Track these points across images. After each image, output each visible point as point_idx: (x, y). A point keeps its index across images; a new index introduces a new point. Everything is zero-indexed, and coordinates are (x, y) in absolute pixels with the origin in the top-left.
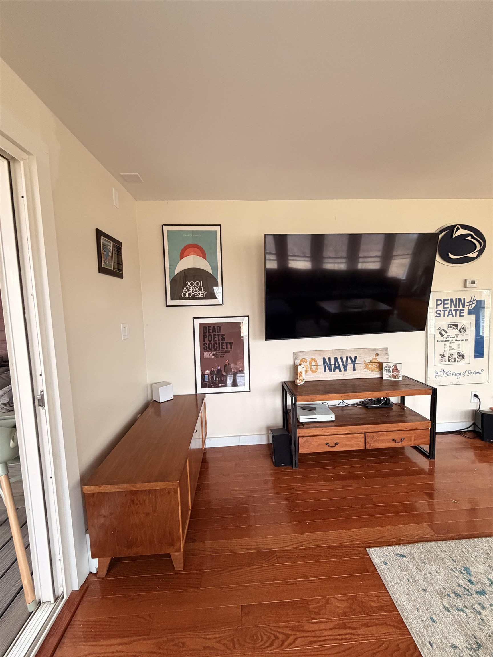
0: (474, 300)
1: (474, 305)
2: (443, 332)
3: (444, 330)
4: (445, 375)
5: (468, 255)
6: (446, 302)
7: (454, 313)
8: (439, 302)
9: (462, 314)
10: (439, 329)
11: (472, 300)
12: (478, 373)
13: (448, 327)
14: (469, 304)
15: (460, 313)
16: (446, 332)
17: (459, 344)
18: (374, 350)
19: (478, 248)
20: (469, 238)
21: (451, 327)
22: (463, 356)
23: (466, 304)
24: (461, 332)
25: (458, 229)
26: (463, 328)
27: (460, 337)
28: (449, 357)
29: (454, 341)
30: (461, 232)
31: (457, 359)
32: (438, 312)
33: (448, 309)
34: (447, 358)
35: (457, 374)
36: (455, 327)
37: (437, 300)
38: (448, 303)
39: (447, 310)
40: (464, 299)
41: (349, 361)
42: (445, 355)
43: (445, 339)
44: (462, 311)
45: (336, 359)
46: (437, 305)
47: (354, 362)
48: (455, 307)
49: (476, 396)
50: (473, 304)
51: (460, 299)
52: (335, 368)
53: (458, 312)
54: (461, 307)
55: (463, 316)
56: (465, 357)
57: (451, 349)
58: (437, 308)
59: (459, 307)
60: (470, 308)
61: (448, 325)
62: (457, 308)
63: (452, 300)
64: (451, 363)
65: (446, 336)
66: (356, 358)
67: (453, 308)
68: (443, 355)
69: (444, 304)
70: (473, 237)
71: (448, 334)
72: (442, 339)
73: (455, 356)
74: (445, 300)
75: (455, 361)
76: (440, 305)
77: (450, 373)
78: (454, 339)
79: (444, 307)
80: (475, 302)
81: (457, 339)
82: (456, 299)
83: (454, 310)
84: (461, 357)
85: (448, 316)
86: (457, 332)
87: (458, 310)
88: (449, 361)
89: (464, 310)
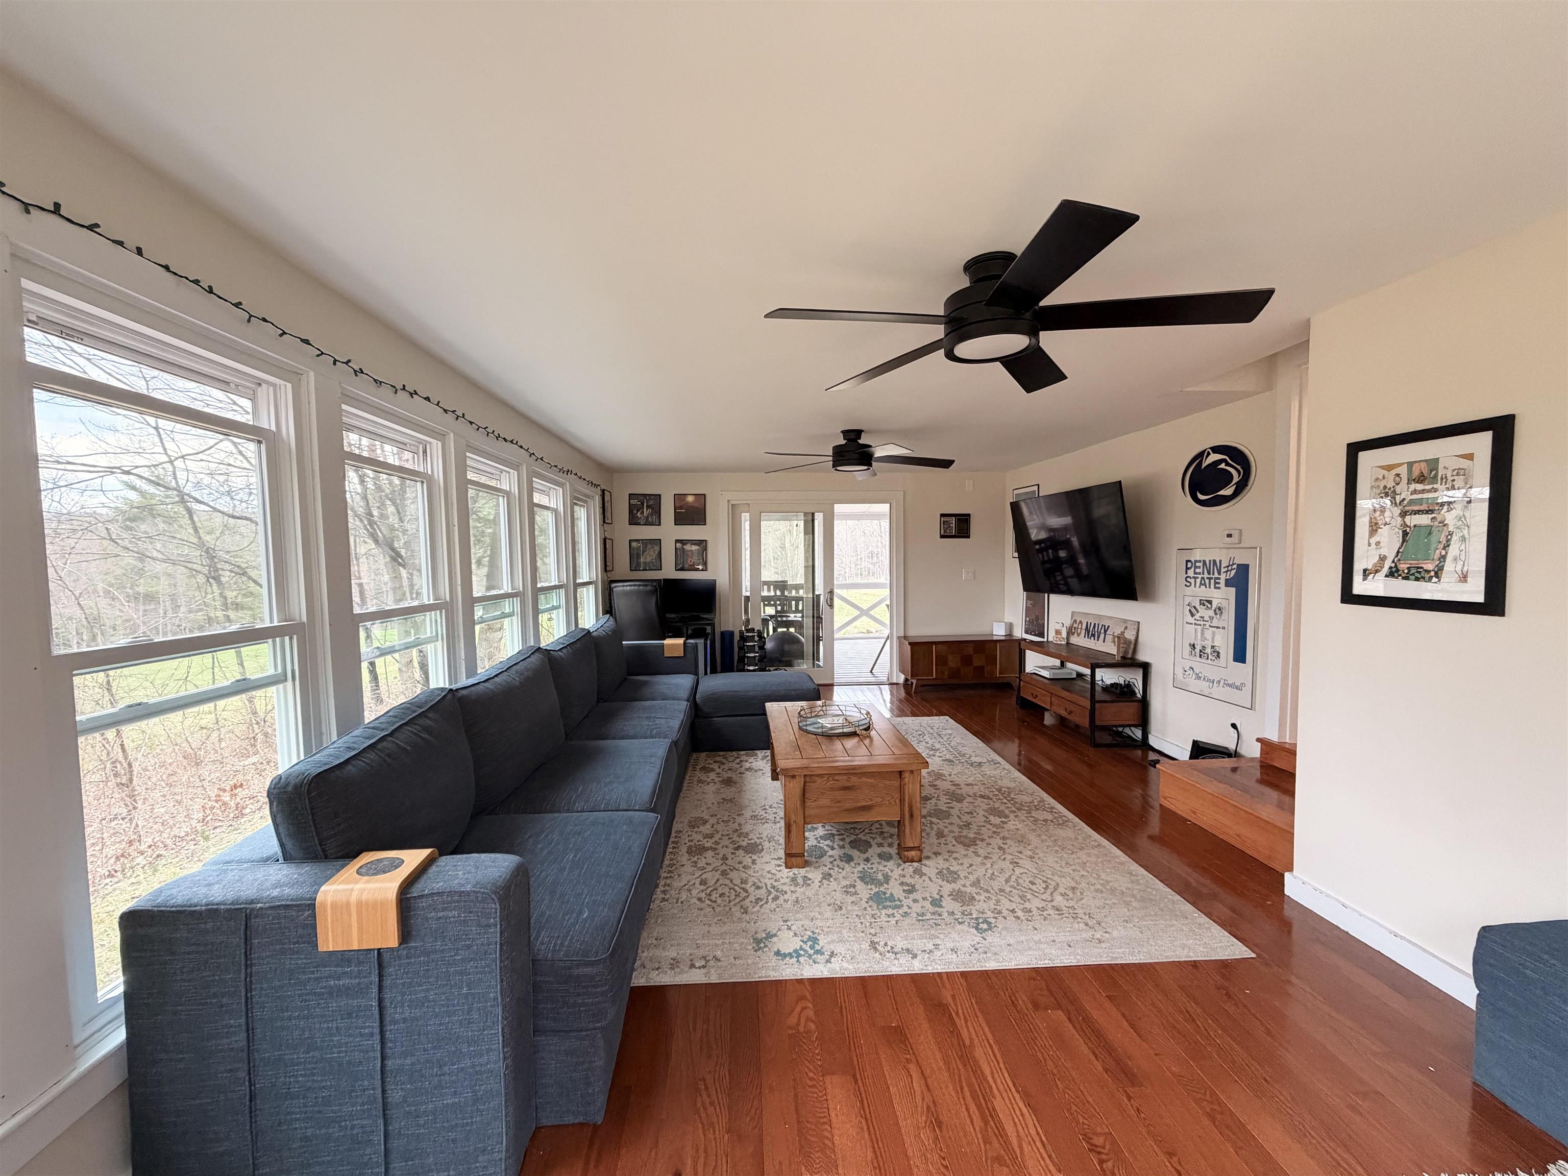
0: (1233, 564)
1: (1233, 572)
2: (1193, 610)
3: (1195, 607)
4: (1194, 676)
5: (1220, 493)
6: (1198, 564)
7: (1207, 581)
8: (1189, 565)
9: (1217, 585)
10: (1189, 605)
11: (1231, 563)
12: (1237, 688)
13: (1201, 604)
14: (1226, 569)
15: (1216, 583)
16: (1198, 612)
17: (1214, 633)
18: (1125, 621)
19: (1236, 478)
20: (1223, 466)
21: (1204, 605)
22: (1218, 653)
23: (1223, 570)
24: (1216, 614)
25: (1209, 454)
26: (1219, 609)
27: (1215, 623)
28: (1201, 651)
29: (1207, 626)
30: (1214, 457)
31: (1210, 657)
32: (1188, 579)
33: (1200, 576)
34: (1197, 651)
35: (1209, 680)
36: (1209, 606)
37: (1187, 561)
38: (1199, 567)
39: (1198, 578)
40: (1220, 561)
41: (1103, 631)
42: (1196, 646)
43: (1196, 622)
44: (1217, 581)
45: (1095, 624)
46: (1187, 569)
47: (1105, 631)
48: (1209, 573)
49: (1234, 726)
50: (1232, 569)
51: (1215, 561)
52: (1093, 635)
53: (1212, 581)
54: (1216, 575)
55: (1219, 588)
56: (1221, 655)
57: (1204, 638)
58: (1186, 573)
59: (1213, 574)
60: (1228, 577)
61: (1201, 600)
62: (1211, 576)
63: (1204, 562)
64: (1203, 660)
65: (1197, 616)
66: (1109, 627)
67: (1206, 575)
68: (1194, 645)
69: (1196, 567)
70: (1227, 464)
71: (1199, 614)
72: (1191, 620)
73: (1209, 650)
74: (1196, 561)
75: (1208, 659)
76: (1190, 568)
77: (1200, 675)
78: (1208, 624)
79: (1195, 573)
80: (1235, 566)
81: (1212, 625)
82: (1210, 561)
83: (1208, 578)
84: (1215, 654)
85: (1200, 587)
86: (1211, 613)
87: (1212, 578)
88: (1200, 656)
89: (1219, 579)
